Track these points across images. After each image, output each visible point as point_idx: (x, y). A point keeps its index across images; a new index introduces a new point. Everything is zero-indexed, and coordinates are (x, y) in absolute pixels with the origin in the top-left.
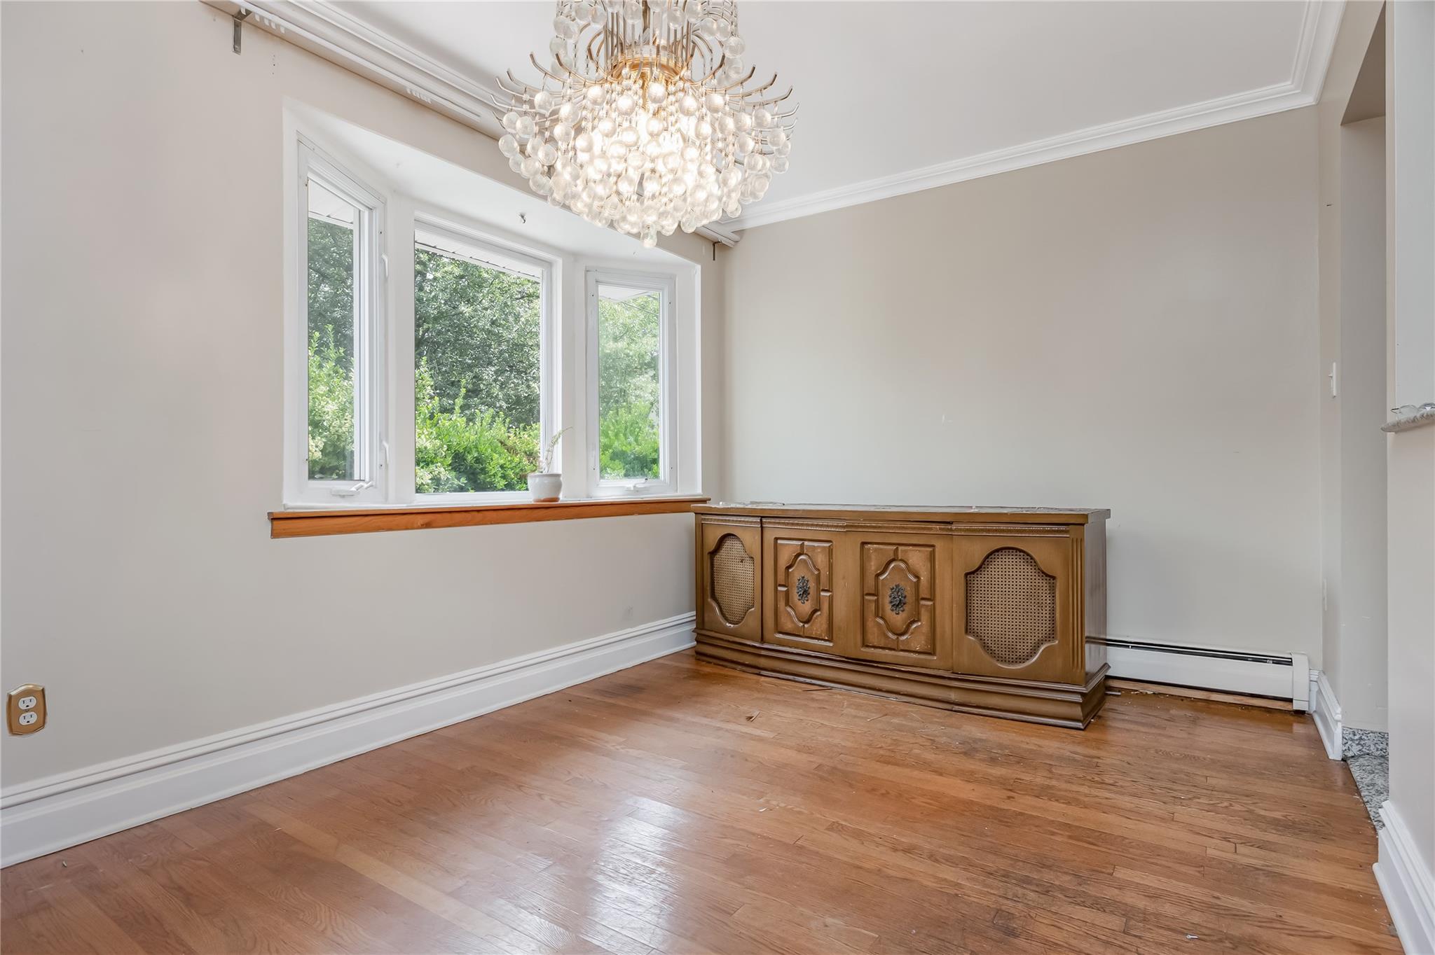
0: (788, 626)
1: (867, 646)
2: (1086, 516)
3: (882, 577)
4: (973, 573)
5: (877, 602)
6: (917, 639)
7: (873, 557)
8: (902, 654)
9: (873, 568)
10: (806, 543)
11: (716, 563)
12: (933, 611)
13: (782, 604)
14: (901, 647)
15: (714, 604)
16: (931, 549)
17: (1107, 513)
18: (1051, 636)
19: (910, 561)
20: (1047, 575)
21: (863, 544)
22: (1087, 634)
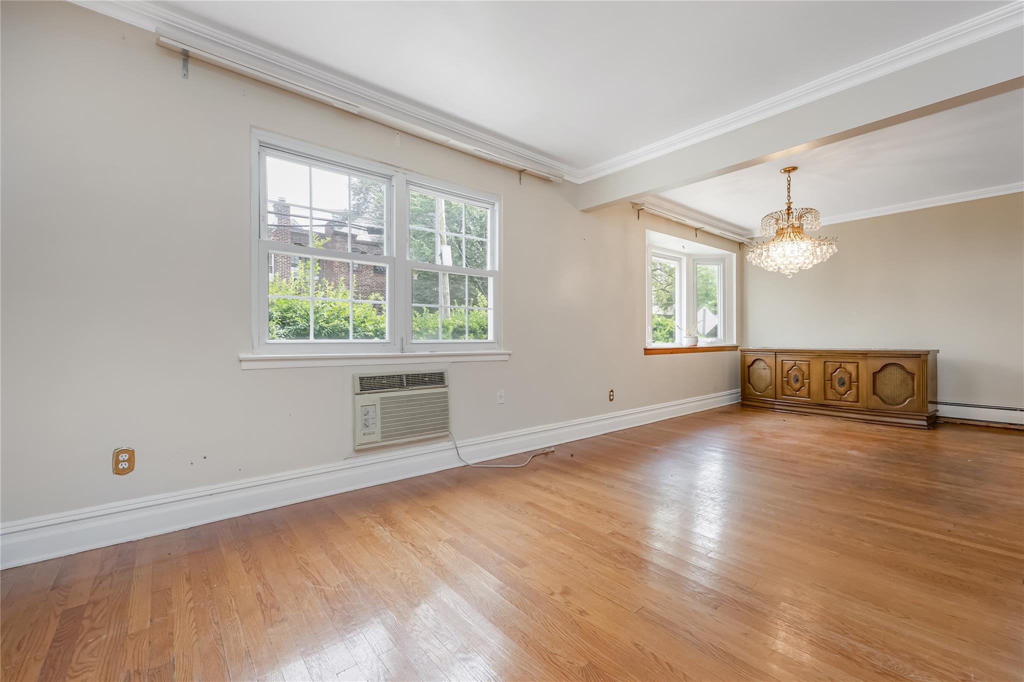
0: (789, 393)
1: (827, 400)
2: (929, 351)
3: (833, 374)
4: (877, 372)
5: (831, 383)
6: (850, 396)
7: (830, 367)
8: (843, 402)
9: (830, 371)
10: (797, 362)
11: (751, 370)
12: (858, 386)
13: (785, 385)
14: (843, 400)
15: (750, 386)
16: (856, 364)
17: (938, 351)
18: (913, 395)
19: (847, 368)
20: (911, 373)
21: (825, 362)
22: (929, 400)
